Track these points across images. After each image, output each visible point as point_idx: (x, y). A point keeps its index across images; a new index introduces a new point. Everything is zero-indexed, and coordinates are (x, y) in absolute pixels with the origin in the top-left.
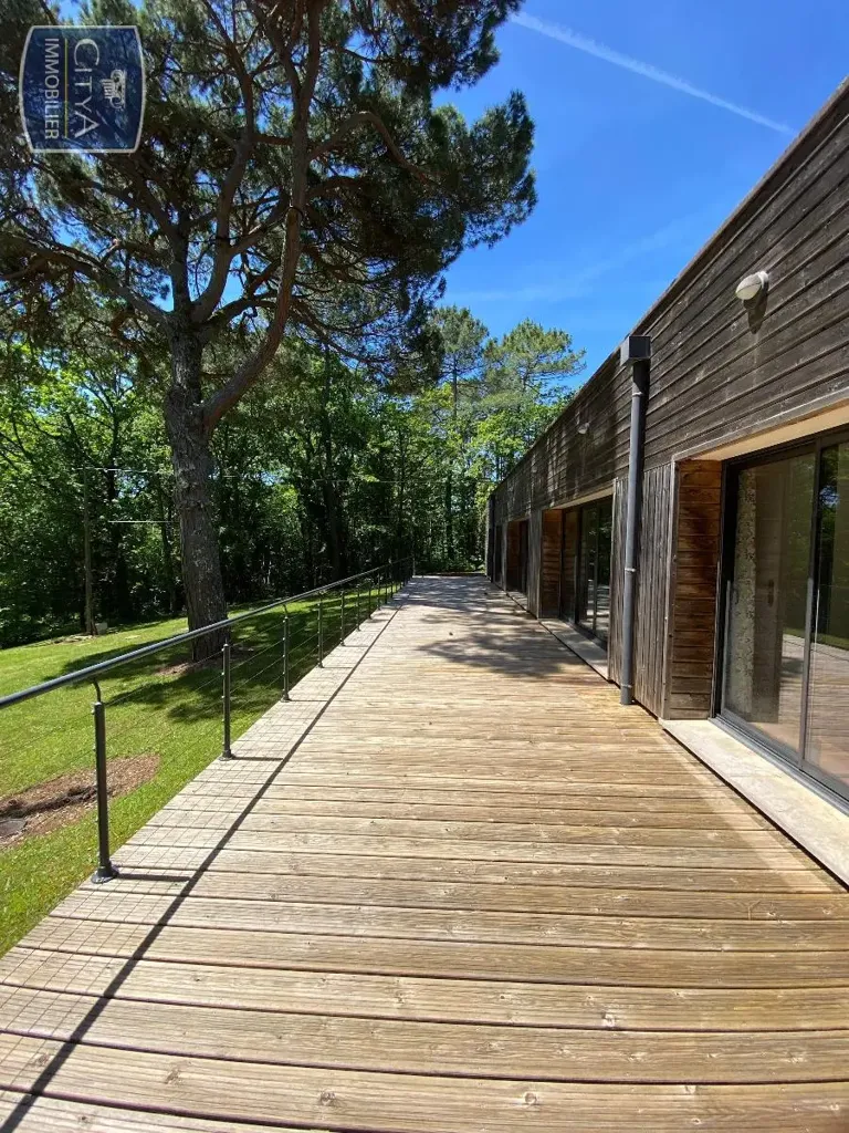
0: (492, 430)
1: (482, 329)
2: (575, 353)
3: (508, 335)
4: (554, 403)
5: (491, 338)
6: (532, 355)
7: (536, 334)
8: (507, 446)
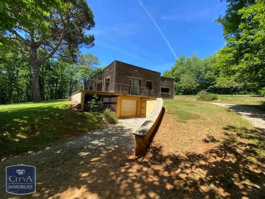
0: (82, 72)
1: (80, 52)
2: (99, 61)
3: (86, 55)
4: (95, 69)
5: (82, 54)
6: (90, 59)
7: (92, 56)
8: (85, 76)
